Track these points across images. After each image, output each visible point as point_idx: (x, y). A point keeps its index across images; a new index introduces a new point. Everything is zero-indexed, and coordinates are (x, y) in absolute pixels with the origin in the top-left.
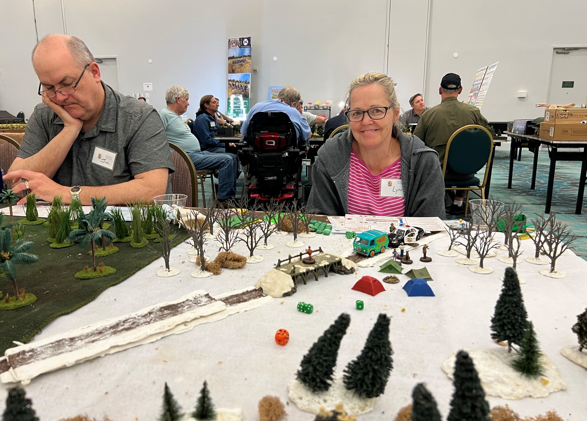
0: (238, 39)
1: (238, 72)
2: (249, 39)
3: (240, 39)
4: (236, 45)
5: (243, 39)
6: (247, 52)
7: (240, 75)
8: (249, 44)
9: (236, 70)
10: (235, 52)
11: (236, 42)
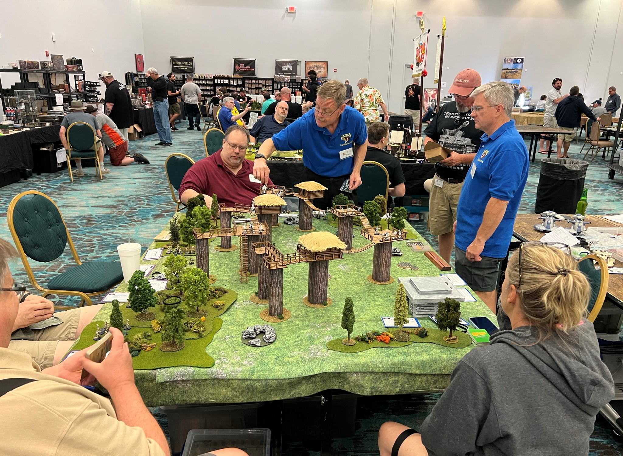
0: (513, 59)
1: (510, 78)
2: (522, 59)
3: (515, 59)
4: (511, 62)
5: (518, 59)
6: (519, 66)
7: (512, 80)
8: (522, 62)
9: (509, 77)
10: (510, 66)
11: (511, 60)
